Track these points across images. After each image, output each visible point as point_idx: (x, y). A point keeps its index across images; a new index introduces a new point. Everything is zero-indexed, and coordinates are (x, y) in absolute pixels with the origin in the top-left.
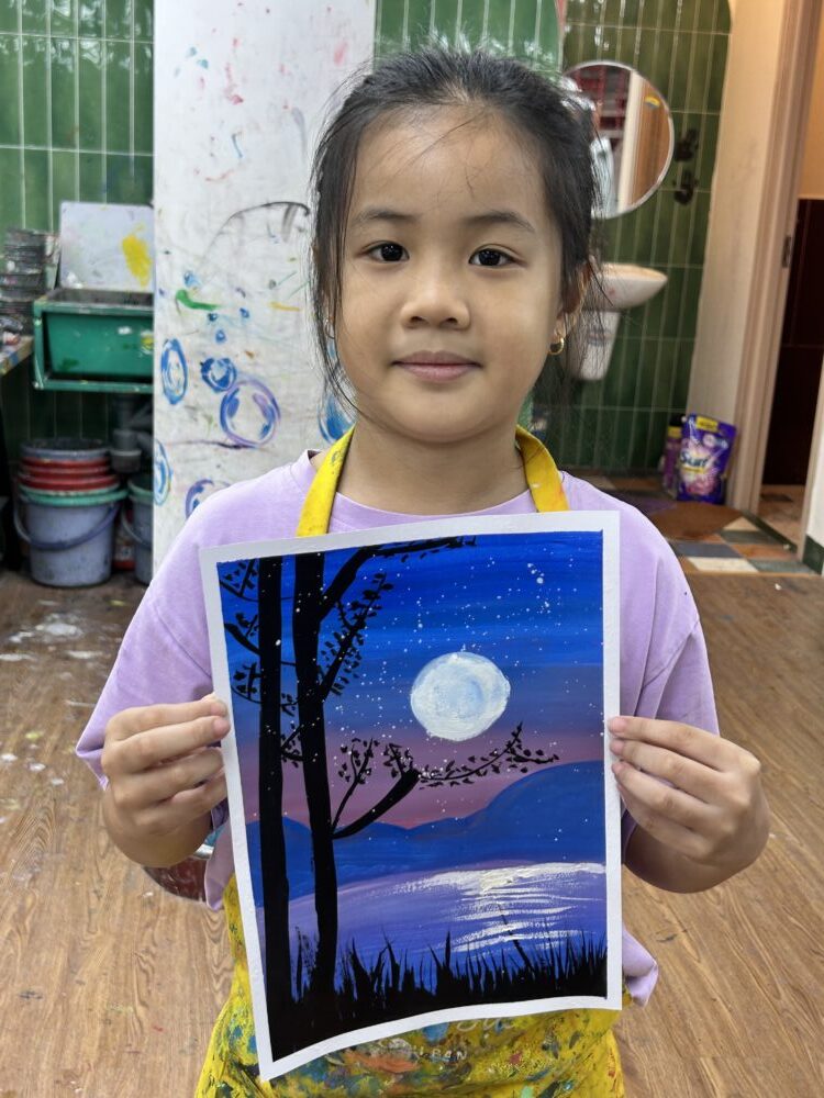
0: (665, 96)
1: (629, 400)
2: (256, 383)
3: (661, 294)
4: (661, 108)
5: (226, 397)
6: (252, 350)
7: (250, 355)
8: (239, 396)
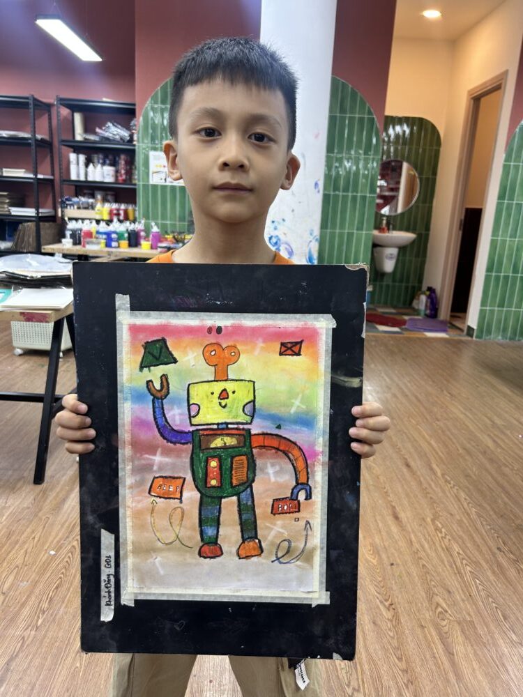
0: (416, 170)
1: (401, 281)
2: (286, 243)
3: (413, 242)
4: (415, 175)
6: (286, 232)
7: (285, 234)
8: (281, 248)
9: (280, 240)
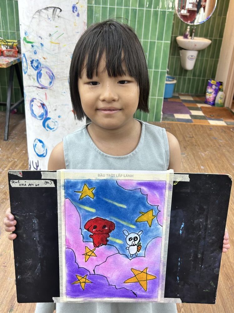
1: (199, 76)
2: (47, 68)
5: (38, 72)
7: (44, 58)
8: (42, 72)
9: (40, 64)
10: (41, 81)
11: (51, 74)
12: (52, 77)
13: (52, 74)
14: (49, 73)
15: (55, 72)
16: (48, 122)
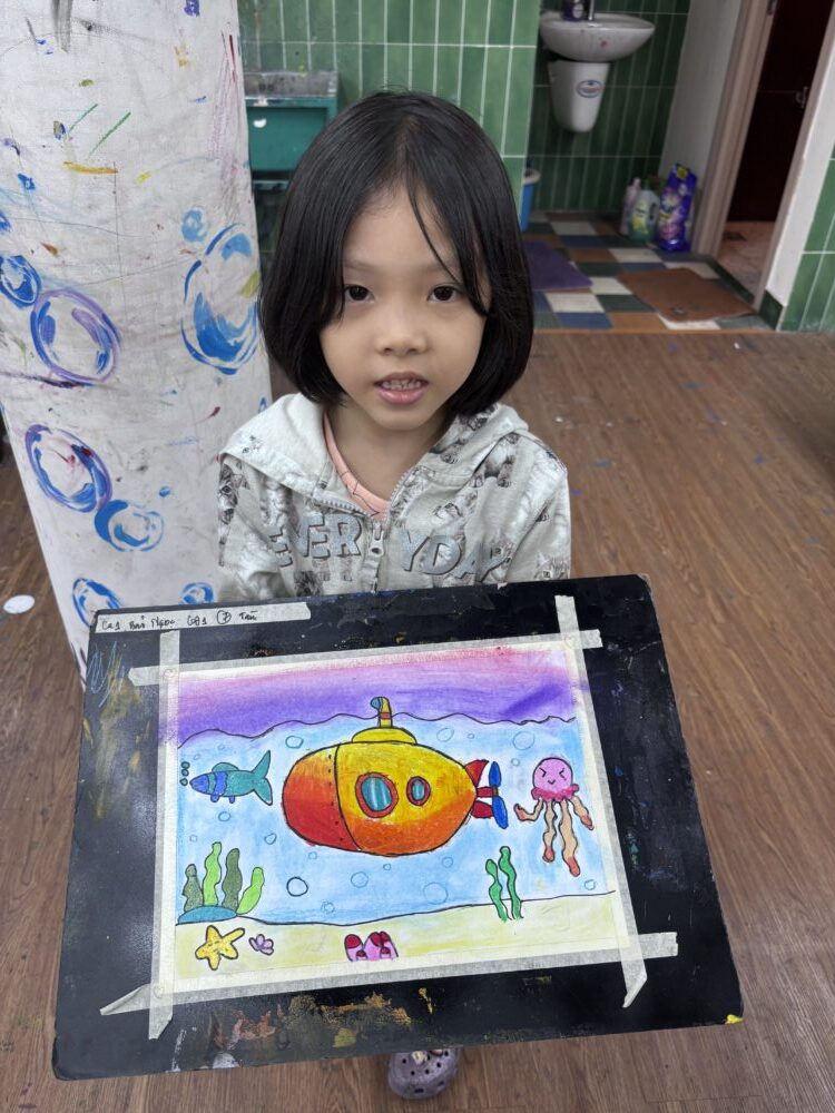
1: (612, 149)
2: (71, 292)
5: (33, 314)
6: (53, 244)
7: (52, 250)
8: (52, 312)
9: (36, 277)
10: (54, 354)
11: (99, 322)
12: (106, 335)
13: (105, 318)
14: (89, 316)
15: (113, 308)
16: (119, 518)
